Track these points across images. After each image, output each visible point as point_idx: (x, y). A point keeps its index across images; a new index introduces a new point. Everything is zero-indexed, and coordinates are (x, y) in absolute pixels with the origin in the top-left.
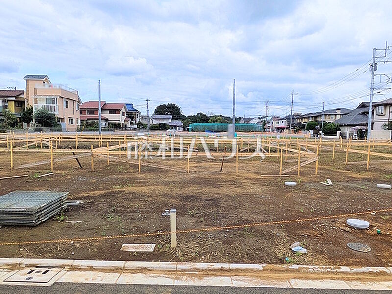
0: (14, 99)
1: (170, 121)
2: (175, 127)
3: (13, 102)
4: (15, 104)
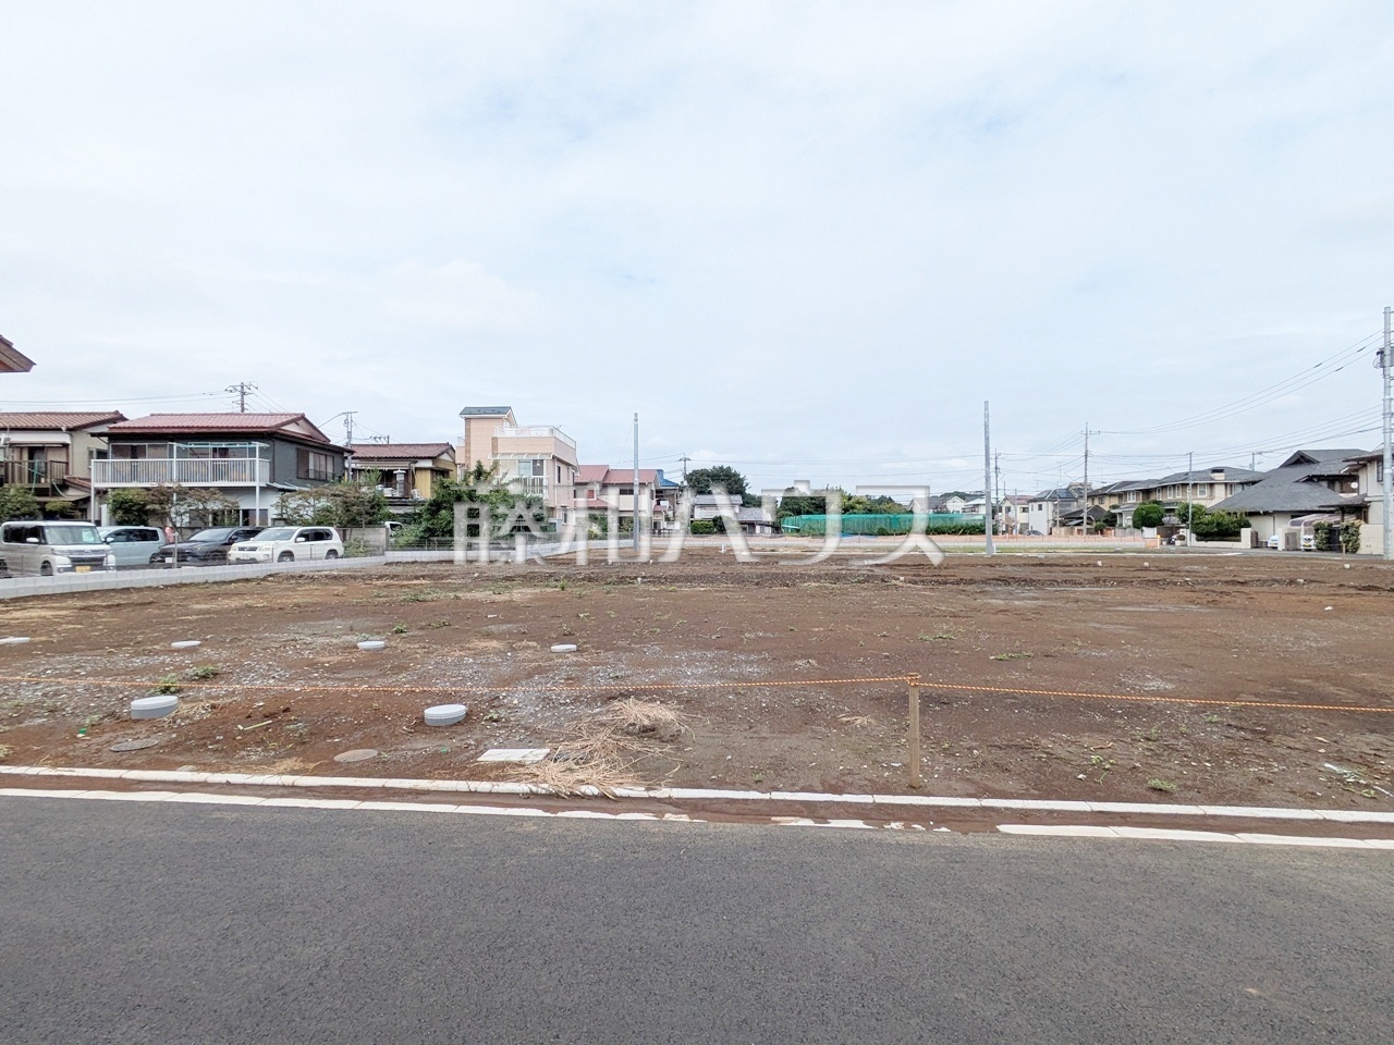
0: (429, 464)
3: (428, 474)
4: (432, 475)
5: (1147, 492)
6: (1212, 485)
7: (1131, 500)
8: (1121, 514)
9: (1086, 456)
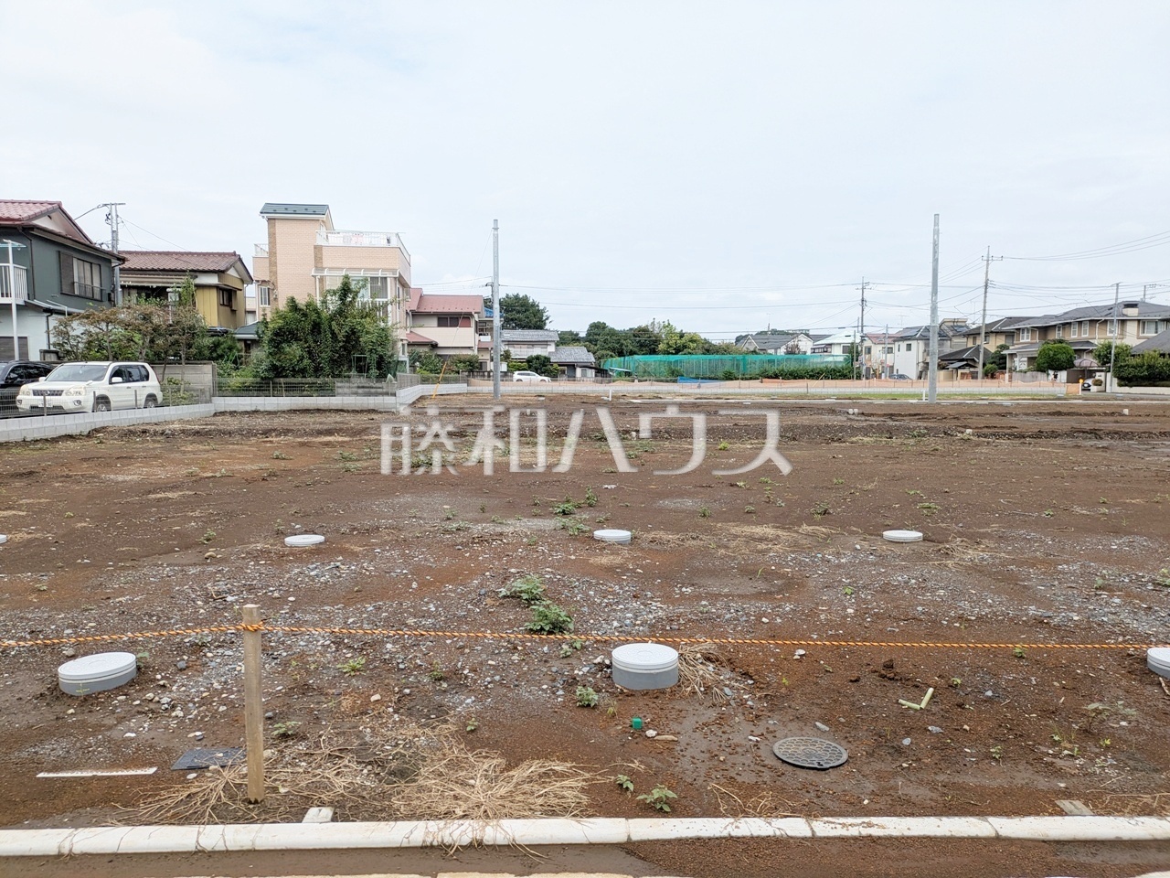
1: (552, 348)
2: (572, 367)
5: (1044, 330)
6: (1123, 322)
7: (1025, 338)
8: (1012, 355)
9: (986, 286)
